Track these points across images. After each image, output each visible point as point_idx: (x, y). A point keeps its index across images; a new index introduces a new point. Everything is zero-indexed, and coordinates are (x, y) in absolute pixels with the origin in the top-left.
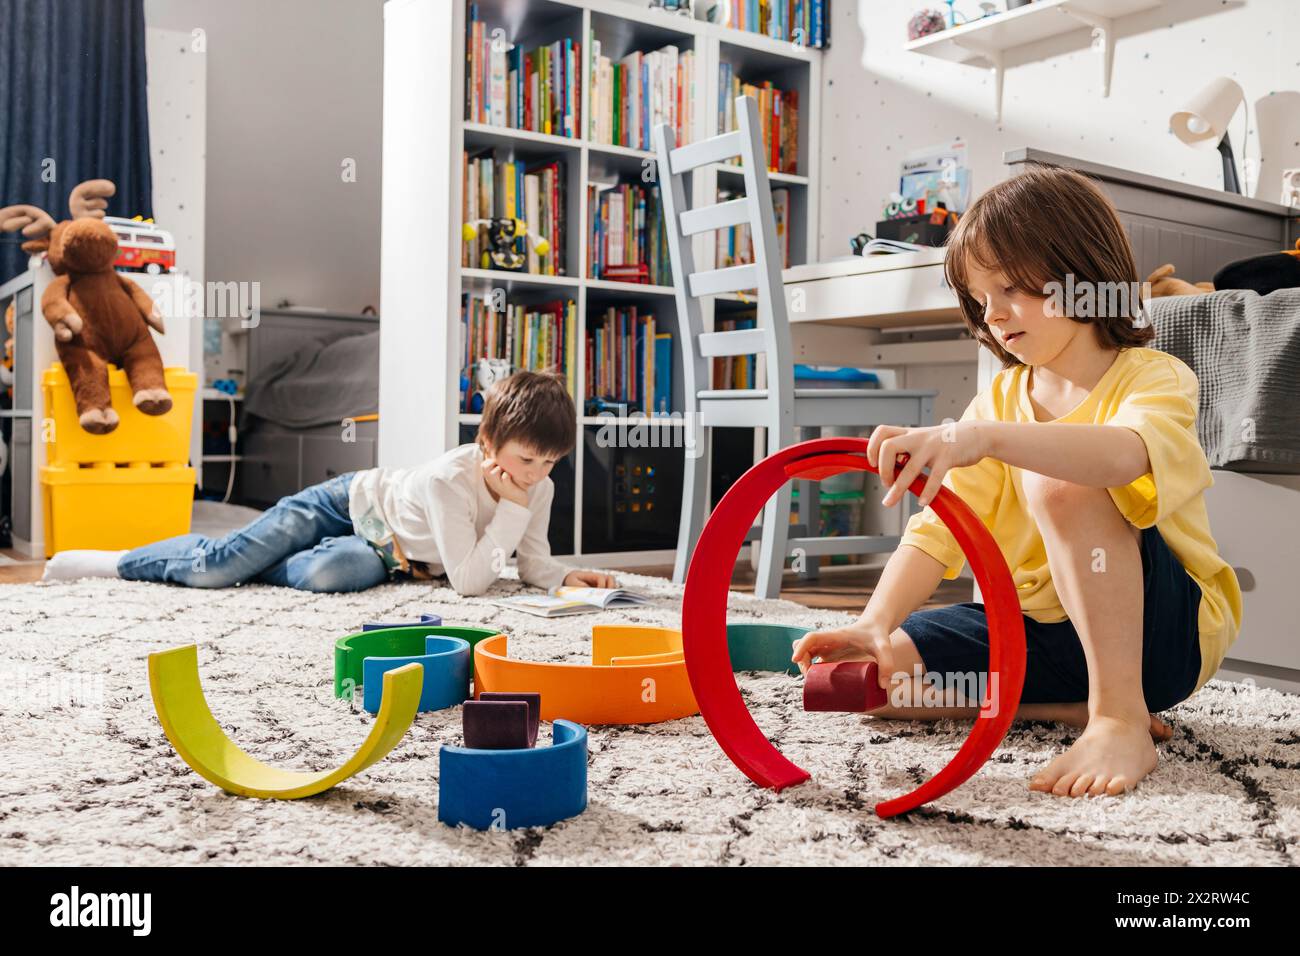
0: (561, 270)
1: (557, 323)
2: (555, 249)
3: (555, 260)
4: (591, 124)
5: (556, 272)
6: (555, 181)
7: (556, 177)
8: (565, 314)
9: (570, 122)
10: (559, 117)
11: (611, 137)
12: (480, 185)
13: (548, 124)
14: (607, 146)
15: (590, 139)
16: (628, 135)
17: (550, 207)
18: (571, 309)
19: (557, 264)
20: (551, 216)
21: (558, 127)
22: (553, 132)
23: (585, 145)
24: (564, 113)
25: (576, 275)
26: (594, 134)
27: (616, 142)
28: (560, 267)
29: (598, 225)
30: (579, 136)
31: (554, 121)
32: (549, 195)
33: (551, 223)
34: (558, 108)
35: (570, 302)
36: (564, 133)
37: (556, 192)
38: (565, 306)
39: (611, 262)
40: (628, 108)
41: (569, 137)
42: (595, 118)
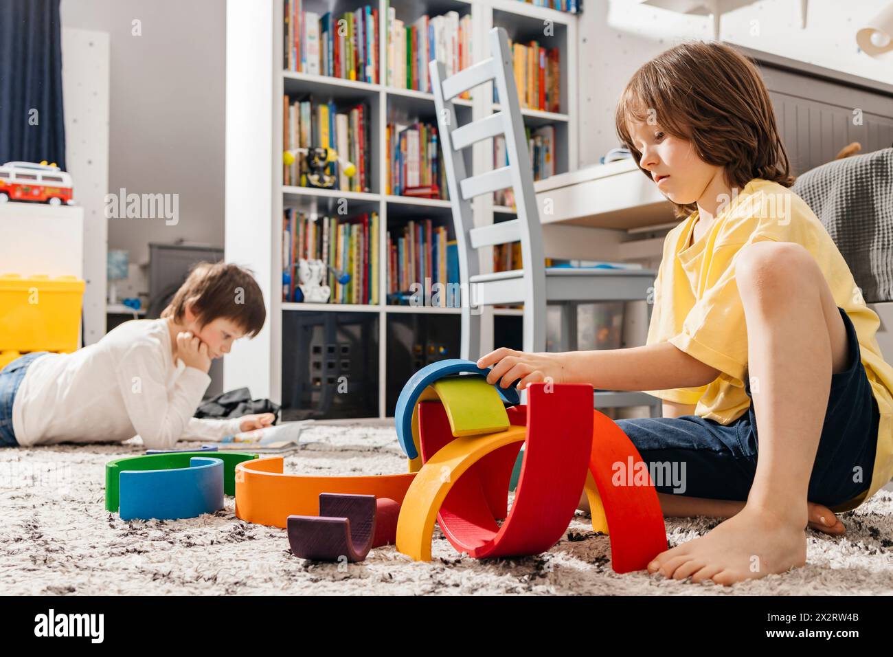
0: (367, 189)
1: (364, 231)
2: (361, 172)
3: (361, 182)
4: (388, 73)
5: (362, 190)
6: (360, 119)
7: (361, 115)
8: (370, 224)
9: (370, 71)
10: (362, 68)
11: (405, 83)
12: (300, 123)
13: (353, 73)
14: (402, 91)
15: (387, 84)
16: (418, 81)
17: (357, 139)
18: (375, 219)
19: (363, 185)
20: (357, 147)
21: (361, 76)
22: (358, 79)
23: (383, 89)
24: (365, 64)
25: (378, 192)
26: (391, 81)
27: (409, 87)
28: (365, 186)
29: (397, 155)
30: (378, 81)
31: (358, 70)
32: (356, 130)
33: (358, 151)
34: (361, 60)
35: (374, 214)
36: (366, 80)
37: (361, 127)
38: (370, 217)
39: (410, 184)
40: (418, 60)
41: (370, 82)
42: (392, 68)
